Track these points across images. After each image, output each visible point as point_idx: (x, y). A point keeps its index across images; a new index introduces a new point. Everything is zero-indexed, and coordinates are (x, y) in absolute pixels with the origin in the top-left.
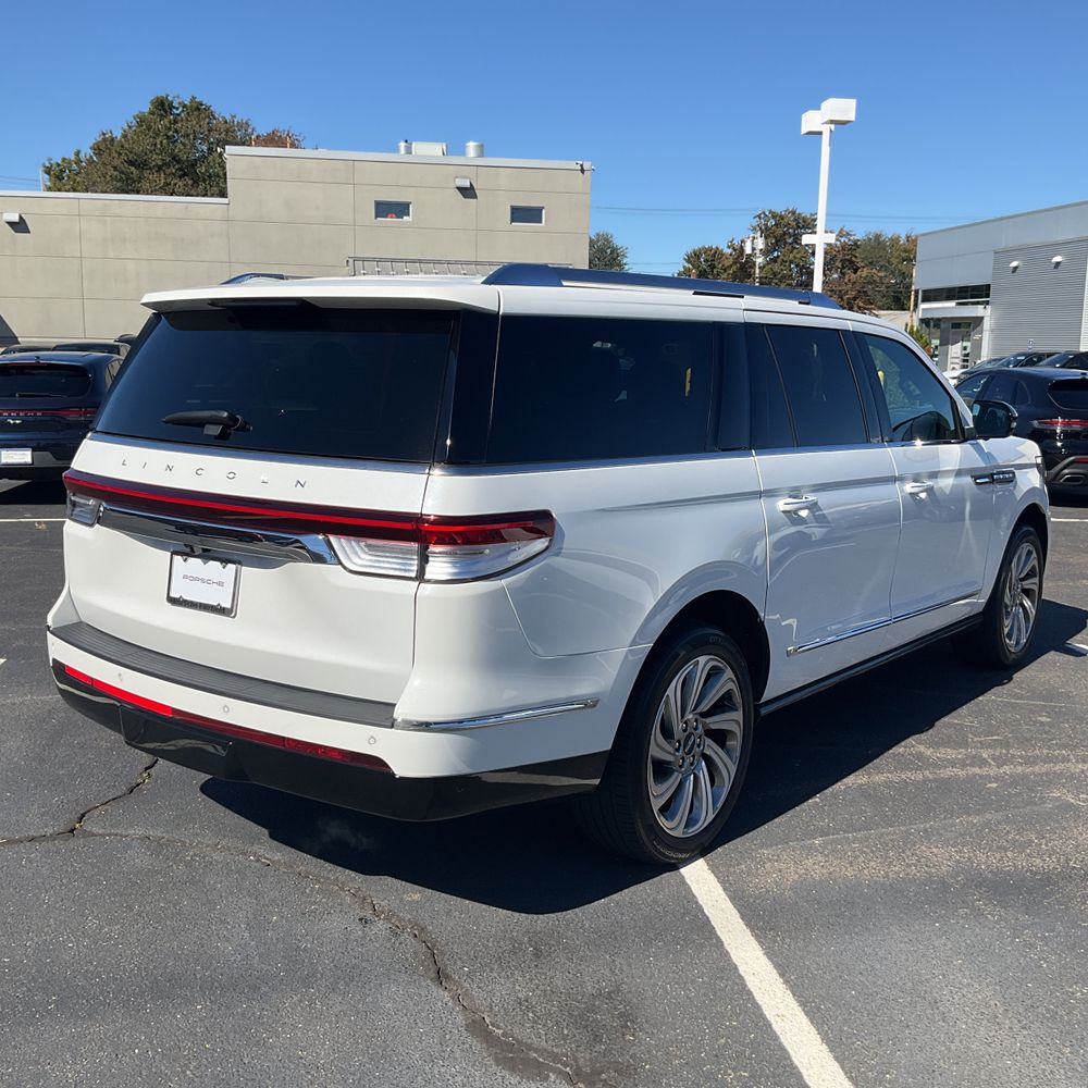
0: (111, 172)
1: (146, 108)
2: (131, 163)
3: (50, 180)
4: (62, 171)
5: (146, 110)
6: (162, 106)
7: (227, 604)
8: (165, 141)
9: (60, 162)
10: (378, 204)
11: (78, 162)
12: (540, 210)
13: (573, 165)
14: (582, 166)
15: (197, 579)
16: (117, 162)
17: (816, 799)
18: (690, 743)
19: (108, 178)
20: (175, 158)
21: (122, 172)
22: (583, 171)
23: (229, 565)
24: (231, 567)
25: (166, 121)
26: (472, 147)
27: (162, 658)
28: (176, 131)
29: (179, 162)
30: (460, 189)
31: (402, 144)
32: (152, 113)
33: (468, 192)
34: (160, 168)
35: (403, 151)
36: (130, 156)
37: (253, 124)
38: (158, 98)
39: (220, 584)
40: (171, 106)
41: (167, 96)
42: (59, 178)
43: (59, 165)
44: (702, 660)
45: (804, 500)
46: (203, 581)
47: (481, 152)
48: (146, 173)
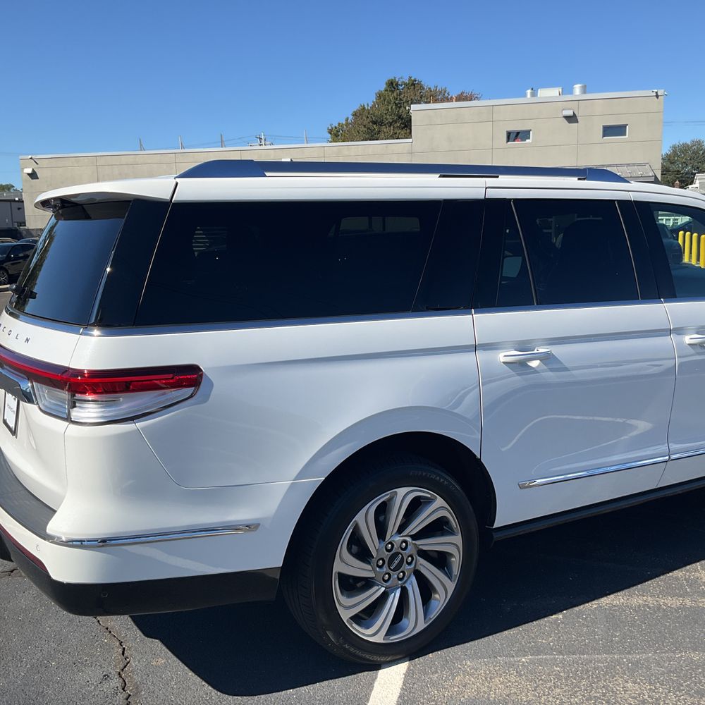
0: (363, 129)
1: (383, 87)
2: (374, 123)
3: (331, 137)
4: (338, 131)
5: (383, 89)
6: (392, 85)
8: (394, 107)
9: (337, 126)
10: (509, 134)
11: (347, 124)
12: (624, 127)
13: (649, 93)
14: (657, 93)
16: (365, 123)
17: (560, 616)
18: (396, 562)
19: (361, 133)
20: (400, 117)
21: (368, 128)
22: (657, 96)
25: (395, 94)
26: (577, 88)
28: (401, 100)
29: (402, 119)
30: (567, 118)
31: (529, 92)
32: (386, 90)
33: (572, 119)
34: (390, 124)
35: (529, 96)
36: (374, 118)
37: (448, 90)
38: (389, 81)
40: (397, 85)
41: (395, 78)
42: (336, 135)
43: (336, 128)
44: (402, 491)
45: (536, 351)
47: (584, 90)
48: (383, 128)
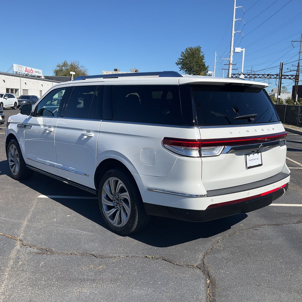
7: (260, 163)
15: (252, 160)
23: (259, 153)
24: (260, 153)
27: (246, 185)
39: (258, 159)
46: (254, 160)
